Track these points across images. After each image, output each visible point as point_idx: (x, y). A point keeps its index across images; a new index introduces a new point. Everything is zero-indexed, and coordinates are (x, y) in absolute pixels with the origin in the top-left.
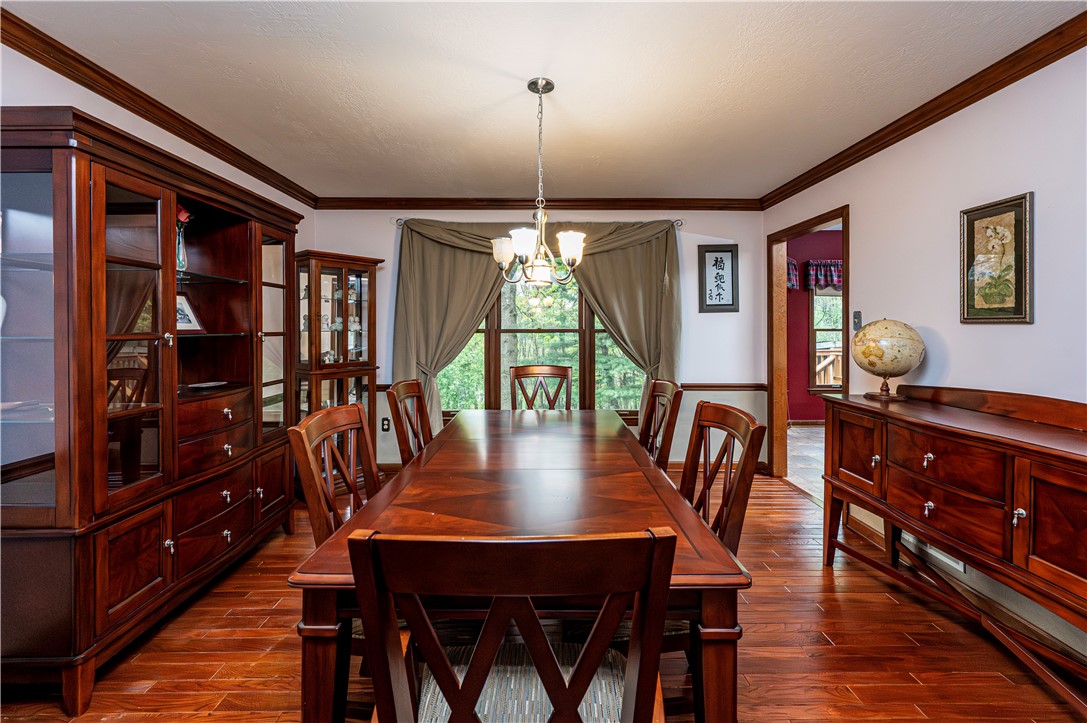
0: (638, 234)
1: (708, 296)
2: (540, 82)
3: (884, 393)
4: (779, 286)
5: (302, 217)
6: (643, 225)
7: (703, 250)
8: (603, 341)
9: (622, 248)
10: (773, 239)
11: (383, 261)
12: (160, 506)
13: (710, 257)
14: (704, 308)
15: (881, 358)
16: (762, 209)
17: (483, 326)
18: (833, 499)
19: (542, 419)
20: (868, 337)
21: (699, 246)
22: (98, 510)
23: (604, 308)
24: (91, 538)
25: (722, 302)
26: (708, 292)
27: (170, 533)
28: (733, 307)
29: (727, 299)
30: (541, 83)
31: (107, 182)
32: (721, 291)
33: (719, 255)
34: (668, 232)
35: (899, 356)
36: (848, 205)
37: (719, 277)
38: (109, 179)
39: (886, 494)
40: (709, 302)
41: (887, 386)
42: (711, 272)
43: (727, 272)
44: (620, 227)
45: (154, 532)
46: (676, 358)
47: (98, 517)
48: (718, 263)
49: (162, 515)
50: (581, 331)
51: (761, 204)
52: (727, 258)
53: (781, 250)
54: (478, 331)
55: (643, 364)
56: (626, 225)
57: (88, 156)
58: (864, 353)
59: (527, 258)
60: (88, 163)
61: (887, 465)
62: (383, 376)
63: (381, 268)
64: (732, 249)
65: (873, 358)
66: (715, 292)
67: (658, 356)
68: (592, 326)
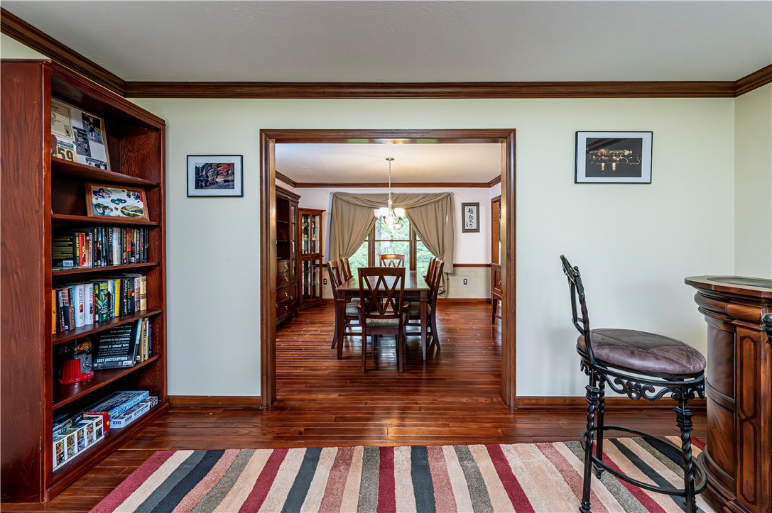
0: (434, 199)
1: (466, 225)
4: (496, 221)
7: (464, 205)
8: (420, 245)
9: (427, 205)
10: (494, 201)
11: (325, 211)
13: (467, 208)
14: (464, 230)
16: (491, 186)
17: (367, 239)
21: (463, 203)
23: (419, 230)
25: (472, 228)
28: (477, 230)
29: (474, 227)
30: (390, 159)
32: (472, 223)
33: (471, 207)
34: (451, 197)
37: (471, 217)
40: (466, 228)
42: (467, 215)
43: (474, 215)
44: (426, 195)
48: (470, 211)
50: (410, 241)
51: (489, 185)
52: (474, 208)
54: (365, 241)
55: (437, 254)
56: (429, 194)
62: (325, 260)
63: (324, 214)
64: (477, 205)
66: (469, 224)
67: (443, 252)
68: (415, 239)
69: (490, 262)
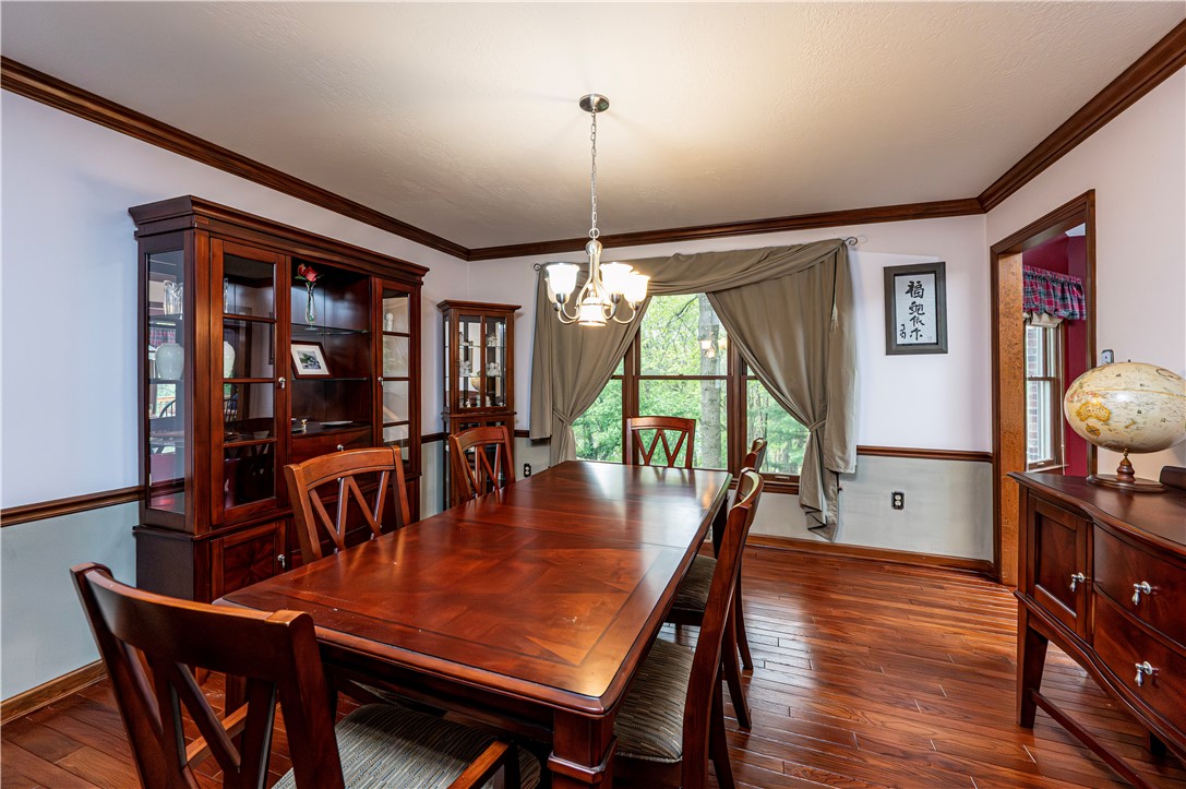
0: (795, 260)
1: (899, 333)
2: (592, 98)
3: (1125, 477)
4: (1009, 315)
5: (428, 270)
6: (802, 248)
7: (891, 274)
8: (756, 391)
9: (775, 278)
10: (1000, 252)
11: (519, 307)
12: (273, 526)
13: (902, 283)
14: (892, 348)
15: (1106, 421)
16: (985, 210)
17: (620, 371)
18: (1029, 629)
19: (661, 478)
20: (1086, 389)
21: (885, 268)
22: (214, 523)
23: (754, 351)
24: (207, 545)
25: (920, 341)
26: (899, 328)
27: (283, 549)
28: (939, 346)
29: (928, 335)
30: (595, 100)
31: (224, 254)
32: (918, 326)
33: (915, 278)
34: (838, 256)
35: (1139, 419)
36: (1094, 190)
37: (916, 308)
38: (227, 251)
39: (1092, 636)
40: (900, 341)
41: (1130, 465)
42: (903, 302)
43: (928, 300)
44: (772, 252)
45: (268, 547)
46: (848, 414)
47: (215, 527)
48: (913, 289)
49: (274, 533)
50: (729, 379)
51: (981, 204)
52: (928, 282)
53: (1014, 267)
54: (614, 377)
55: (804, 419)
56: (780, 249)
57: (207, 233)
58: (1079, 414)
59: (564, 296)
60: (207, 239)
61: (1093, 591)
62: (522, 421)
63: (520, 315)
64: (938, 270)
65: (1093, 422)
66: (910, 327)
67: (824, 411)
68: (744, 372)
69: (988, 448)
